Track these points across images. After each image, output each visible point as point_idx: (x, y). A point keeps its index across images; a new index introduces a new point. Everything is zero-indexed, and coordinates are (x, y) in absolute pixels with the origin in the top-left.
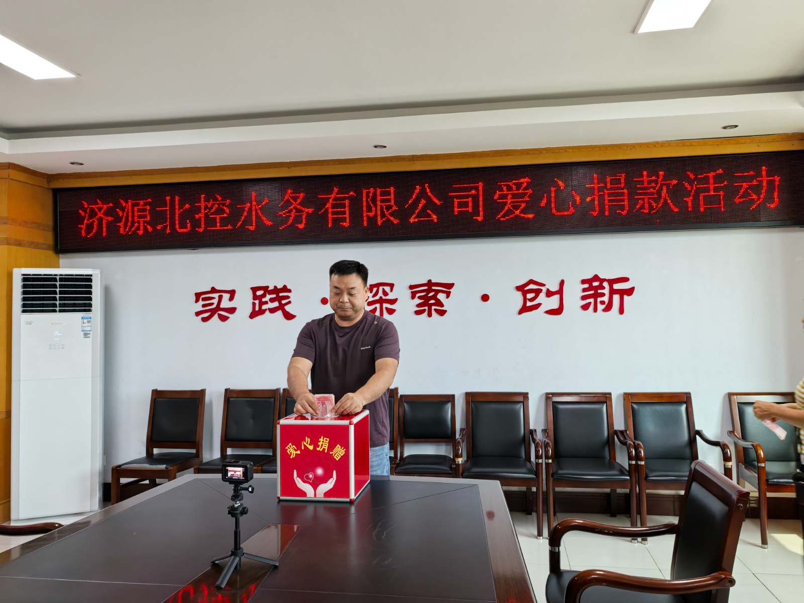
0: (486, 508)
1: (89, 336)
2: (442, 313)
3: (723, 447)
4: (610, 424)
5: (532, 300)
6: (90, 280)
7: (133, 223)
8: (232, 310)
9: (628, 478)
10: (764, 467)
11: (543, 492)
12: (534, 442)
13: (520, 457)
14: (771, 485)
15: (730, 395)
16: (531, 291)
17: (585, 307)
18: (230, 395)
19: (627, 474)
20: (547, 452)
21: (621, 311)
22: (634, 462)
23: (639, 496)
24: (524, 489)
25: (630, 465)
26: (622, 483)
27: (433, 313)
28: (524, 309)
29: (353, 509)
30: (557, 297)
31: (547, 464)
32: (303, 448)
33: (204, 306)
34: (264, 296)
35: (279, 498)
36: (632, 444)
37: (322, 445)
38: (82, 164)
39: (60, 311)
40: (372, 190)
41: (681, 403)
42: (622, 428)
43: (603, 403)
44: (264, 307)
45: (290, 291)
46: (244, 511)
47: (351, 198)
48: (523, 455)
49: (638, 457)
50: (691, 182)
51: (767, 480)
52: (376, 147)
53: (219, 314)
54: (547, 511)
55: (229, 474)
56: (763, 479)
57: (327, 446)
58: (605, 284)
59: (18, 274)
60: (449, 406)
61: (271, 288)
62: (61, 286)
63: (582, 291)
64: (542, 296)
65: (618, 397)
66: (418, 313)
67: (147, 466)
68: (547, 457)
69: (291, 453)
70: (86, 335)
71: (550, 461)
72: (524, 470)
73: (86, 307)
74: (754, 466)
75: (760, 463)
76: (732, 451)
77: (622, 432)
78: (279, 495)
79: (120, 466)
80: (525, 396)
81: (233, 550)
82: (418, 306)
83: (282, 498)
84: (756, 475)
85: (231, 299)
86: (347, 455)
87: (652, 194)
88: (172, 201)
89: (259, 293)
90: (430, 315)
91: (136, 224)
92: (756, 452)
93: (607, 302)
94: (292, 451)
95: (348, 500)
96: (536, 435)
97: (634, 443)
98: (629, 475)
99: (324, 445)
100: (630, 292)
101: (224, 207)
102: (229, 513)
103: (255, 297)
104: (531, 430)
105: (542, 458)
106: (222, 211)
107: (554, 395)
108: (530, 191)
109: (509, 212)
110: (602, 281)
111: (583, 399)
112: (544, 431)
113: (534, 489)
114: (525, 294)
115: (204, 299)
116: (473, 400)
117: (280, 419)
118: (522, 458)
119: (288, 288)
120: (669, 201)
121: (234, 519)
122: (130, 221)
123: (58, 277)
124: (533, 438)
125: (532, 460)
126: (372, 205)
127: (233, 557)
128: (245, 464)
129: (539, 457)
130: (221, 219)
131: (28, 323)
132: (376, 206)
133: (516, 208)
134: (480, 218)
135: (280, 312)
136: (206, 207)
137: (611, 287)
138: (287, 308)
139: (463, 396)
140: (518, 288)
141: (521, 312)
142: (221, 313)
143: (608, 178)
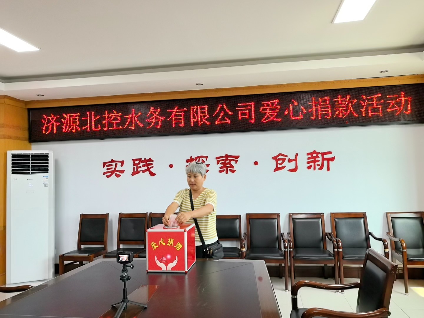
0: (257, 277)
1: (47, 186)
2: (233, 171)
3: (384, 241)
4: (323, 230)
5: (281, 164)
6: (48, 156)
7: (70, 126)
8: (122, 171)
9: (334, 258)
10: (406, 251)
11: (288, 266)
12: (283, 240)
14: (410, 261)
15: (387, 213)
16: (280, 159)
17: (309, 168)
18: (122, 218)
19: (333, 256)
20: (290, 245)
21: (328, 169)
22: (336, 250)
23: (339, 268)
24: (278, 264)
25: (334, 251)
26: (330, 261)
27: (229, 171)
28: (277, 169)
29: (187, 277)
30: (294, 162)
31: (290, 251)
32: (160, 244)
33: (107, 169)
34: (139, 163)
35: (147, 271)
37: (170, 242)
38: (43, 96)
39: (32, 173)
40: (195, 107)
41: (361, 218)
42: (330, 232)
43: (319, 218)
44: (139, 169)
45: (153, 161)
46: (129, 278)
47: (184, 112)
48: (278, 247)
49: (338, 247)
50: (364, 101)
51: (407, 259)
52: (197, 84)
53: (115, 173)
54: (290, 276)
55: (121, 258)
56: (405, 258)
57: (173, 243)
58: (320, 155)
59: (10, 154)
60: (238, 221)
61: (143, 159)
62: (32, 160)
63: (307, 159)
64: (286, 161)
65: (327, 215)
66: (220, 172)
67: (78, 255)
68: (290, 248)
70: (45, 185)
71: (292, 250)
72: (278, 255)
73: (46, 171)
74: (400, 251)
75: (404, 249)
76: (388, 243)
77: (330, 234)
78: (147, 270)
79: (63, 255)
80: (278, 215)
81: (123, 299)
82: (220, 168)
83: (149, 271)
84: (402, 256)
85: (122, 165)
86: (183, 247)
87: (344, 107)
88: (90, 114)
89: (137, 162)
90: (227, 172)
91: (72, 127)
92: (401, 244)
93: (320, 165)
94: (154, 246)
95: (184, 272)
96: (284, 236)
97: (336, 239)
100: (333, 159)
101: (118, 117)
102: (121, 279)
103: (134, 164)
104: (281, 233)
105: (287, 248)
106: (118, 119)
107: (293, 214)
108: (279, 107)
109: (268, 118)
110: (318, 153)
111: (309, 217)
112: (288, 234)
113: (283, 265)
114: (277, 161)
115: (107, 166)
116: (251, 218)
117: (148, 229)
118: (276, 248)
119: (152, 159)
120: (353, 111)
121: (123, 282)
122: (68, 125)
123: (31, 155)
124: (282, 238)
125: (282, 249)
126: (196, 115)
127: (123, 303)
128: (128, 253)
129: (286, 248)
130: (116, 123)
131: (15, 180)
132: (198, 115)
133: (272, 115)
134: (253, 121)
135: (148, 172)
136: (108, 117)
137: (323, 157)
138: (151, 170)
139: (245, 216)
140: (274, 158)
141: (275, 170)
142: (117, 173)
143: (320, 99)
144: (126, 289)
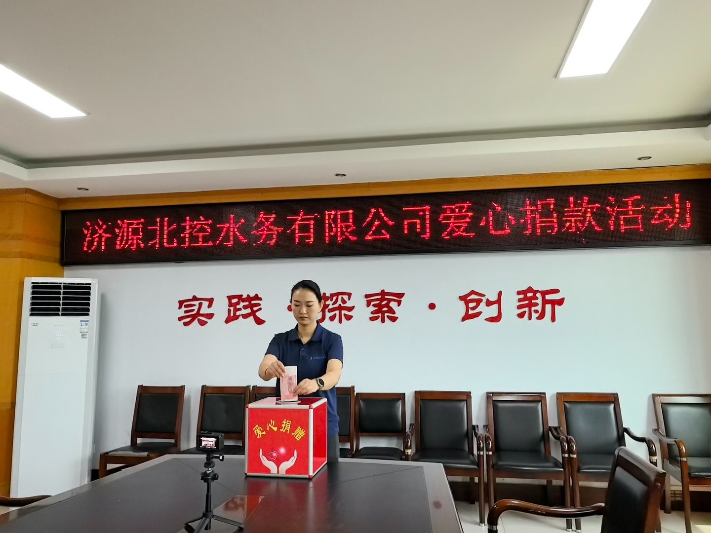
0: (431, 499)
1: (86, 336)
2: (394, 319)
3: (649, 443)
4: (545, 420)
5: (473, 308)
6: (89, 288)
7: (127, 240)
8: (210, 316)
9: (562, 470)
10: (687, 461)
11: (484, 483)
12: (476, 436)
13: (463, 450)
14: (693, 477)
15: (654, 396)
16: (472, 301)
17: (521, 316)
18: (206, 392)
19: (561, 466)
20: (487, 445)
21: (553, 319)
22: (566, 455)
23: (573, 489)
24: (467, 479)
25: (563, 458)
26: (556, 475)
27: (386, 318)
28: (467, 317)
29: (311, 484)
30: (496, 306)
31: (488, 456)
32: (268, 429)
33: (186, 312)
34: (238, 303)
35: (246, 474)
36: (565, 438)
37: (285, 427)
38: (87, 190)
39: (63, 314)
40: (333, 212)
41: (609, 402)
42: (556, 425)
43: (538, 401)
44: (238, 313)
45: (260, 299)
46: (215, 477)
47: (315, 219)
48: (467, 449)
49: (570, 451)
50: (612, 207)
51: (689, 474)
52: (337, 175)
53: (199, 320)
54: (488, 500)
55: (203, 444)
56: (686, 472)
57: (289, 428)
58: (538, 295)
59: (29, 282)
60: (400, 403)
61: (245, 296)
62: (64, 293)
63: (516, 293)
64: (483, 304)
65: (551, 397)
66: (372, 319)
67: (131, 454)
68: (488, 450)
69: (258, 434)
70: (83, 336)
71: (491, 453)
72: (467, 461)
73: (85, 312)
74: (677, 461)
75: (683, 457)
76: (657, 447)
77: (556, 428)
78: (246, 472)
79: (107, 453)
80: (468, 394)
81: (205, 512)
82: (372, 313)
83: (249, 474)
84: (680, 469)
85: (210, 306)
86: (307, 435)
87: (579, 216)
88: (162, 222)
89: (234, 301)
90: (383, 321)
91: (130, 242)
92: (679, 447)
93: (540, 311)
94: (259, 432)
95: (307, 476)
96: (478, 430)
97: (567, 438)
98: (563, 467)
100: (560, 302)
101: (206, 227)
102: (202, 479)
103: (231, 305)
104: (473, 425)
105: (483, 451)
106: (205, 230)
107: (494, 394)
108: (470, 214)
109: (453, 231)
110: (536, 292)
111: (520, 398)
112: (486, 427)
113: (476, 480)
114: (467, 303)
115: (186, 306)
116: (421, 398)
117: (249, 403)
118: (465, 451)
119: (259, 297)
120: (593, 223)
121: (206, 483)
122: (125, 238)
123: (62, 285)
124: (475, 433)
125: (474, 453)
126: (333, 225)
127: (204, 518)
128: (216, 435)
129: (480, 451)
130: (203, 237)
131: (34, 325)
132: (336, 227)
133: (459, 227)
134: (427, 236)
135: (252, 318)
136: (190, 226)
137: (544, 298)
138: (258, 314)
139: (413, 395)
140: (461, 298)
141: (464, 319)
142: (200, 318)
143: (539, 203)
144: (211, 495)
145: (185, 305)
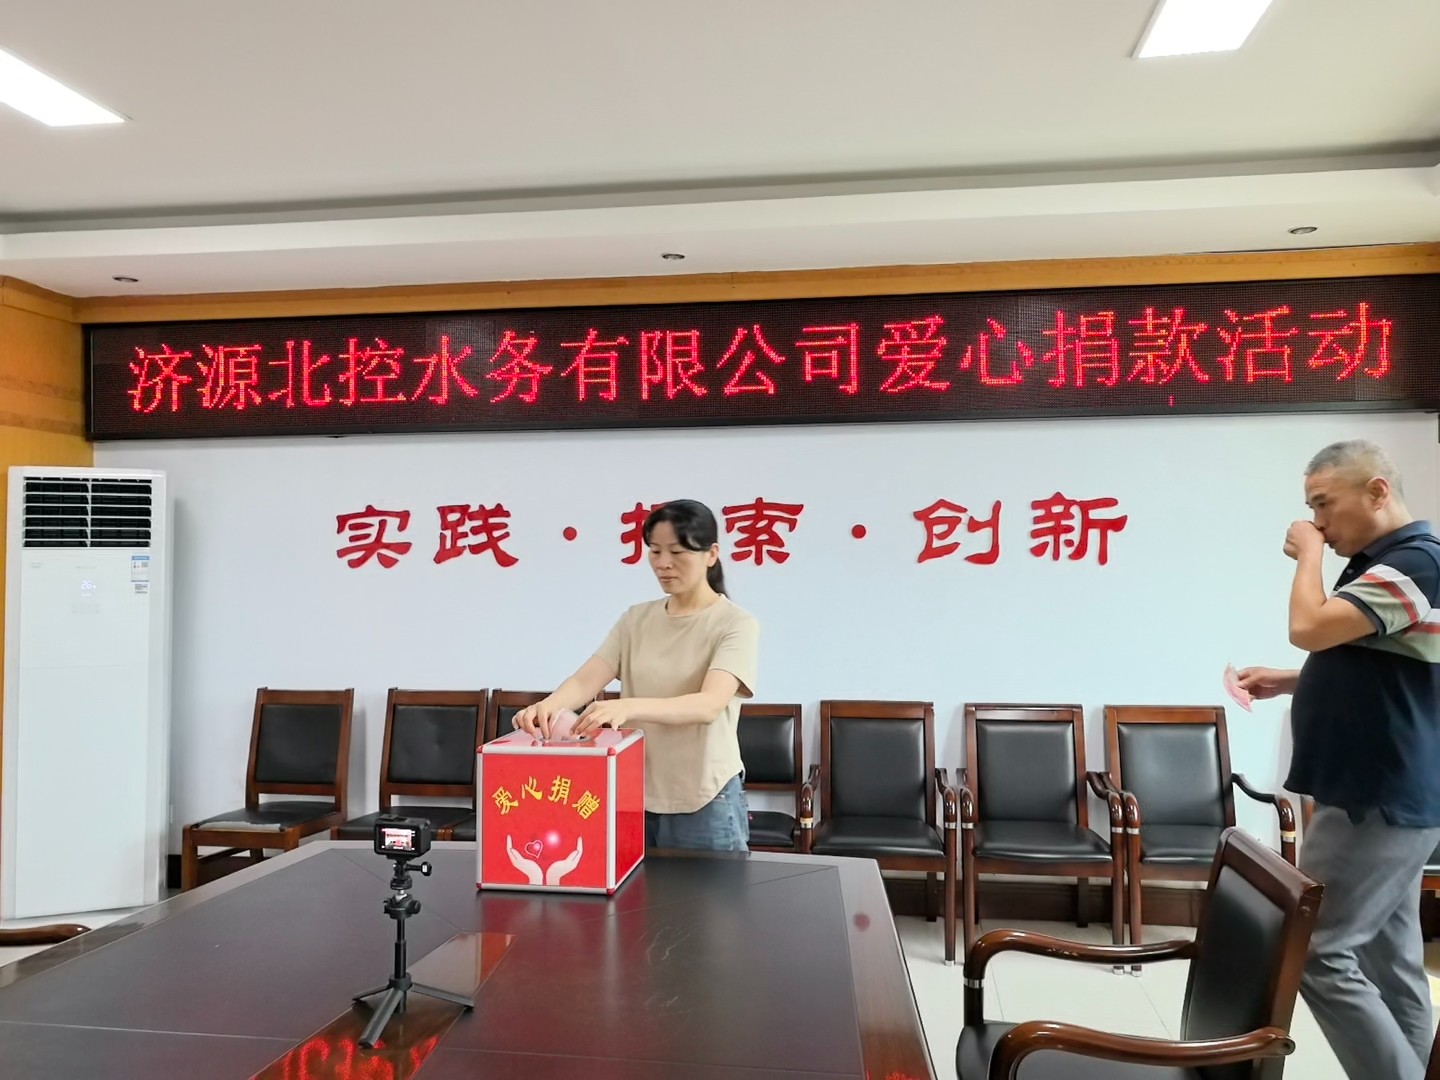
0: (850, 914)
1: (144, 590)
2: (780, 558)
3: (1281, 806)
4: (1079, 761)
5: (942, 536)
6: (148, 490)
7: (226, 389)
8: (404, 548)
9: (1110, 857)
11: (957, 882)
12: (942, 793)
13: (917, 818)
16: (941, 520)
17: (1038, 551)
18: (398, 703)
19: (1107, 850)
20: (964, 809)
21: (1103, 558)
22: (1120, 830)
23: (1128, 892)
24: (922, 874)
25: (1113, 835)
26: (1098, 867)
27: (765, 557)
28: (929, 553)
29: (612, 907)
30: (987, 532)
31: (964, 831)
32: (523, 796)
33: (352, 539)
34: (460, 522)
35: (478, 885)
36: (1118, 796)
37: (558, 791)
38: (136, 280)
39: (93, 544)
40: (658, 334)
41: (1206, 725)
42: (1101, 769)
43: (1067, 722)
44: (461, 543)
45: (507, 514)
46: (414, 909)
47: (619, 348)
48: (923, 814)
49: (1127, 822)
50: (1231, 328)
52: (665, 256)
53: (379, 554)
54: (963, 915)
55: (388, 841)
57: (567, 793)
58: (1075, 510)
59: (17, 477)
60: (791, 724)
61: (474, 508)
62: (95, 500)
63: (1032, 521)
64: (961, 528)
65: (1095, 713)
66: (738, 556)
67: (247, 826)
68: (965, 819)
69: (502, 805)
70: (139, 588)
71: (970, 826)
72: (922, 841)
73: (142, 538)
76: (1296, 812)
77: (1099, 776)
78: (480, 881)
79: (197, 825)
80: (928, 708)
81: (393, 978)
82: (738, 544)
83: (485, 885)
85: (402, 527)
86: (603, 806)
87: (1161, 348)
88: (298, 351)
89: (453, 517)
90: (759, 561)
91: (233, 391)
93: (1076, 542)
94: (504, 801)
95: (603, 890)
96: (946, 778)
97: (1121, 795)
98: (1111, 853)
99: (561, 791)
100: (1118, 524)
101: (391, 362)
102: (387, 911)
103: (445, 525)
104: (936, 770)
105: (956, 821)
106: (388, 369)
107: (979, 707)
108: (942, 342)
109: (904, 377)
110: (1070, 503)
111: (1029, 716)
112: (961, 772)
113: (941, 876)
114: (929, 525)
115: (353, 527)
116: (834, 715)
117: (484, 743)
118: (919, 819)
119: (505, 509)
120: (1193, 363)
121: (395, 921)
122: (222, 382)
123: (89, 485)
124: (940, 785)
125: (938, 823)
126: (658, 362)
127: (392, 989)
128: (415, 824)
129: (951, 819)
130: (386, 383)
131: (35, 566)
132: (664, 364)
133: (917, 370)
134: (852, 388)
135: (489, 553)
136: (358, 362)
137: (1085, 514)
138: (502, 545)
139: (817, 707)
140: (919, 516)
141: (922, 558)
142: (384, 552)
143: (1083, 319)
144: (404, 944)
145: (350, 526)
